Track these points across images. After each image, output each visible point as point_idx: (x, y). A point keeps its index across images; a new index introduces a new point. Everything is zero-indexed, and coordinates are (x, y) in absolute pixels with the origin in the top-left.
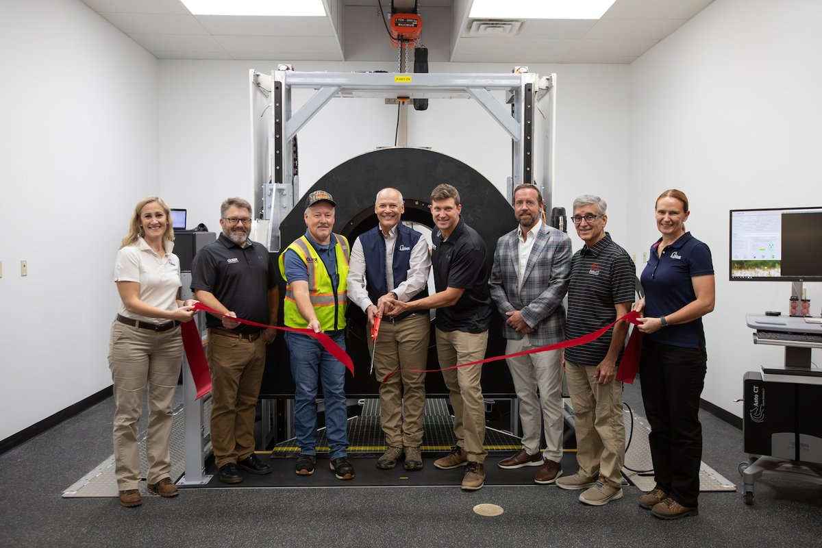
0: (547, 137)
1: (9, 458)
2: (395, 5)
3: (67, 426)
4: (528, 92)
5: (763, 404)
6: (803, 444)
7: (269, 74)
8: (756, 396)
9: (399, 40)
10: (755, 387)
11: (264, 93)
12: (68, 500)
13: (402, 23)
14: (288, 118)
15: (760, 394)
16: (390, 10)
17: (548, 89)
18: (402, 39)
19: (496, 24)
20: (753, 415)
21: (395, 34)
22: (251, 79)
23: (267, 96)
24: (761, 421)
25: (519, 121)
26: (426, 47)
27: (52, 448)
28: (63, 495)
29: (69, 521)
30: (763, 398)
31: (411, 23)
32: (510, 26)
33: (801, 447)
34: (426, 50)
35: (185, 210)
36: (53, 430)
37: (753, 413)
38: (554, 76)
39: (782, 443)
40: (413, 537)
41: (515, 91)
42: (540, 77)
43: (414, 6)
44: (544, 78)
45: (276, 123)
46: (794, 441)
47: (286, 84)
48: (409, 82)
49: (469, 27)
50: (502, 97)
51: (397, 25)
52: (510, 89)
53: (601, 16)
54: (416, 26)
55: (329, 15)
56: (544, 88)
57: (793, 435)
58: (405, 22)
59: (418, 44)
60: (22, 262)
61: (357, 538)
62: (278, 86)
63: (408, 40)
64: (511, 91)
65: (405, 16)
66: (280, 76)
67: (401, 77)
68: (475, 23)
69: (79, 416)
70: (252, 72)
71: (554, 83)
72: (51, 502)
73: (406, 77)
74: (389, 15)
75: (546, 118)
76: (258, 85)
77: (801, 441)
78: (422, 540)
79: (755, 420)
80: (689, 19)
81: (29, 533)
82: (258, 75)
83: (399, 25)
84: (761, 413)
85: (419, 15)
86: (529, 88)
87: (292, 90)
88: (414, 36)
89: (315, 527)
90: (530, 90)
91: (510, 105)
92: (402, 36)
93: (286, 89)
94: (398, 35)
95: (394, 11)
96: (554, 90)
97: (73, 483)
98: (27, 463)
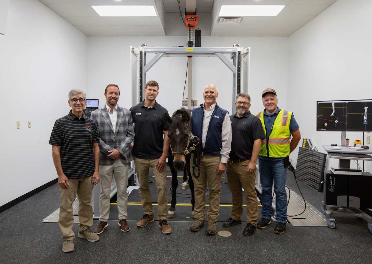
0: (247, 72)
1: (24, 203)
2: (187, 11)
3: (48, 190)
4: (239, 54)
5: (334, 184)
6: (350, 200)
7: (138, 48)
8: (331, 181)
9: (189, 26)
10: (331, 177)
11: (136, 55)
12: (45, 224)
13: (189, 19)
14: (145, 65)
15: (333, 180)
16: (185, 13)
17: (247, 53)
18: (190, 26)
19: (231, 19)
20: (330, 189)
21: (187, 24)
22: (131, 50)
23: (137, 56)
24: (333, 191)
25: (235, 66)
26: (200, 29)
27: (41, 199)
28: (43, 221)
29: (44, 233)
30: (334, 181)
31: (194, 19)
32: (237, 20)
33: (349, 201)
34: (200, 31)
35: (98, 100)
36: (42, 192)
37: (330, 188)
38: (249, 48)
39: (342, 200)
40: (191, 246)
41: (234, 54)
42: (244, 48)
43: (195, 11)
44: (246, 49)
45: (140, 67)
46: (347, 199)
47: (144, 52)
48: (192, 51)
49: (219, 20)
50: (229, 56)
51: (187, 20)
52: (232, 53)
53: (277, 15)
54: (196, 20)
55: (158, 16)
56: (246, 53)
57: (346, 196)
58: (191, 18)
59: (197, 28)
60: (28, 121)
61: (166, 246)
62: (141, 53)
63: (192, 26)
64: (232, 54)
65: (191, 16)
66: (142, 49)
67: (189, 49)
68: (221, 18)
69: (54, 186)
70: (131, 47)
71: (249, 51)
72: (38, 224)
73: (191, 49)
74: (184, 16)
75: (246, 64)
76: (133, 52)
77: (350, 199)
78: (195, 247)
79: (330, 191)
80: (317, 15)
81: (27, 238)
82: (133, 48)
83: (189, 20)
84: (333, 187)
85: (197, 15)
86: (239, 53)
87: (146, 54)
88: (195, 25)
89: (148, 240)
90: (240, 54)
91: (232, 59)
92: (190, 25)
93: (144, 53)
94: (188, 24)
95: (187, 14)
96: (249, 54)
97: (48, 216)
98: (31, 206)
